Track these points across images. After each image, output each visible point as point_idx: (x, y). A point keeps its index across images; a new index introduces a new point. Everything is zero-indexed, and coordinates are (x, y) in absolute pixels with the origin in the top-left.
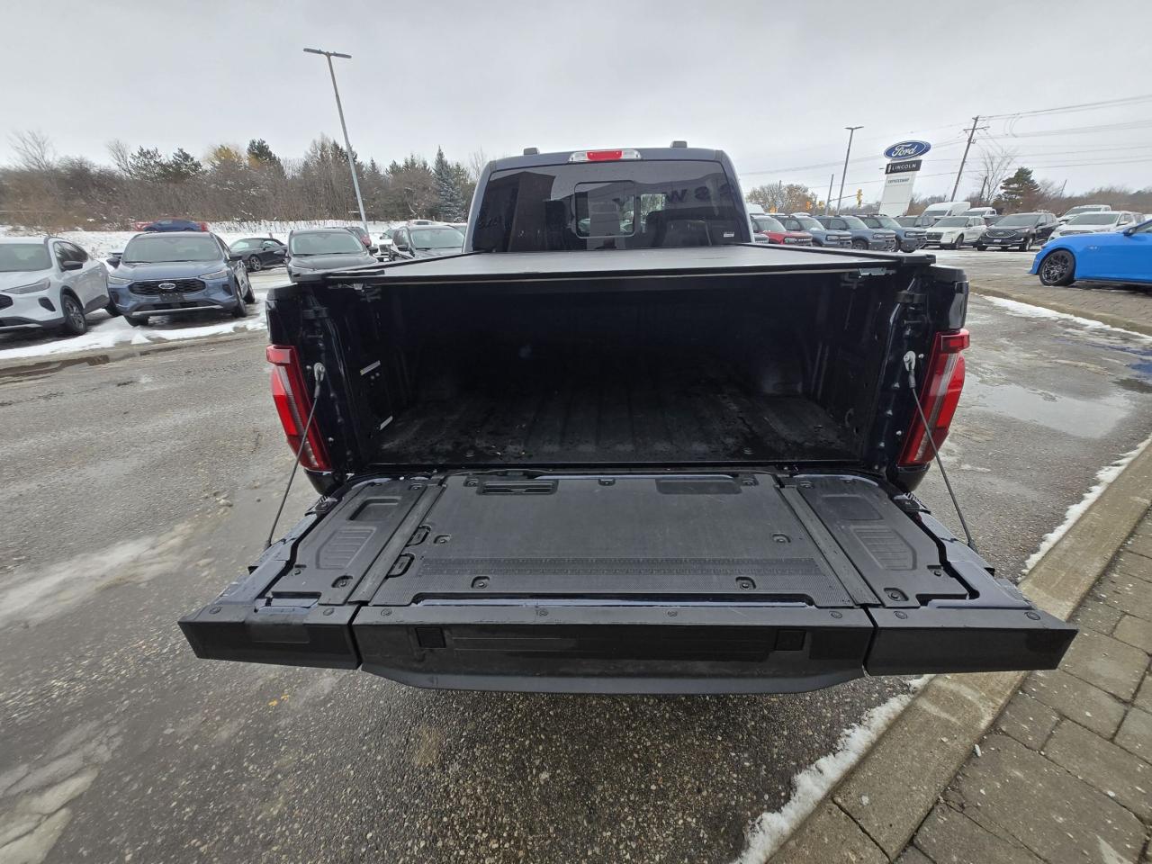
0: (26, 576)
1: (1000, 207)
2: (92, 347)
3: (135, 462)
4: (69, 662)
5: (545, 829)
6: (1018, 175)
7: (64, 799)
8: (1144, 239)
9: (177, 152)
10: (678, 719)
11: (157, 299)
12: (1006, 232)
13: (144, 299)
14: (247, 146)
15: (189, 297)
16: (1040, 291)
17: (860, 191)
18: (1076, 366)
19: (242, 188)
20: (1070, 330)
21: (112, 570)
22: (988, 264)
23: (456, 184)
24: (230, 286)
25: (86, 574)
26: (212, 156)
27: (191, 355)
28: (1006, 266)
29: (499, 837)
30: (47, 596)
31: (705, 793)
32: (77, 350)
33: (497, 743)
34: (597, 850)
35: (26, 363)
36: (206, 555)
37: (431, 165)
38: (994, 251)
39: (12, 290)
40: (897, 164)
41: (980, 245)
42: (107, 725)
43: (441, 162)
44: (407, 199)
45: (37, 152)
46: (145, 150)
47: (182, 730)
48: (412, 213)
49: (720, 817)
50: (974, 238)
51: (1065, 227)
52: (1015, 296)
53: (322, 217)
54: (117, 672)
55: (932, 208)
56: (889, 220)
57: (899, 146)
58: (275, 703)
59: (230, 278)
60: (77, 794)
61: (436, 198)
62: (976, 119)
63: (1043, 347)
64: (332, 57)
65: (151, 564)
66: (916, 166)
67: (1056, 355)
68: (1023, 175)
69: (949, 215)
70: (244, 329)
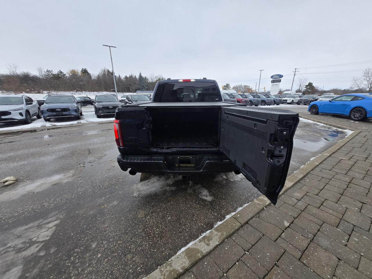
0: (30, 182)
1: (304, 93)
2: (34, 127)
3: (54, 157)
4: (48, 200)
5: (169, 227)
6: (309, 84)
7: (54, 225)
8: (334, 103)
9: (59, 71)
10: (201, 207)
11: (55, 114)
12: (305, 100)
13: (51, 113)
14: (81, 70)
15: (64, 113)
16: (310, 116)
17: (265, 87)
18: (314, 135)
19: (78, 82)
20: (315, 126)
21: (54, 181)
22: (300, 108)
23: (145, 82)
24: (77, 110)
25: (47, 182)
26: (70, 72)
27: (65, 130)
28: (304, 109)
29: (159, 229)
30: (38, 187)
31: (206, 220)
32: (29, 128)
33: (158, 213)
34: (181, 230)
35: (14, 131)
36: (79, 177)
37: (138, 77)
38: (302, 105)
39: (11, 110)
40: (274, 80)
41: (298, 103)
42: (61, 212)
43: (140, 76)
44: (129, 86)
45: (14, 70)
46: (48, 70)
47: (80, 212)
48: (130, 90)
49: (209, 223)
50: (297, 101)
51: (321, 99)
52: (303, 117)
53: (102, 91)
54: (61, 202)
55: (285, 93)
56: (272, 96)
57: (275, 75)
58: (103, 207)
59: (77, 108)
60: (57, 224)
61: (138, 86)
62: (296, 69)
63: (307, 130)
64: (111, 47)
65: (65, 180)
66: (280, 81)
67: (310, 132)
68: (310, 85)
69: (290, 95)
70: (80, 123)
